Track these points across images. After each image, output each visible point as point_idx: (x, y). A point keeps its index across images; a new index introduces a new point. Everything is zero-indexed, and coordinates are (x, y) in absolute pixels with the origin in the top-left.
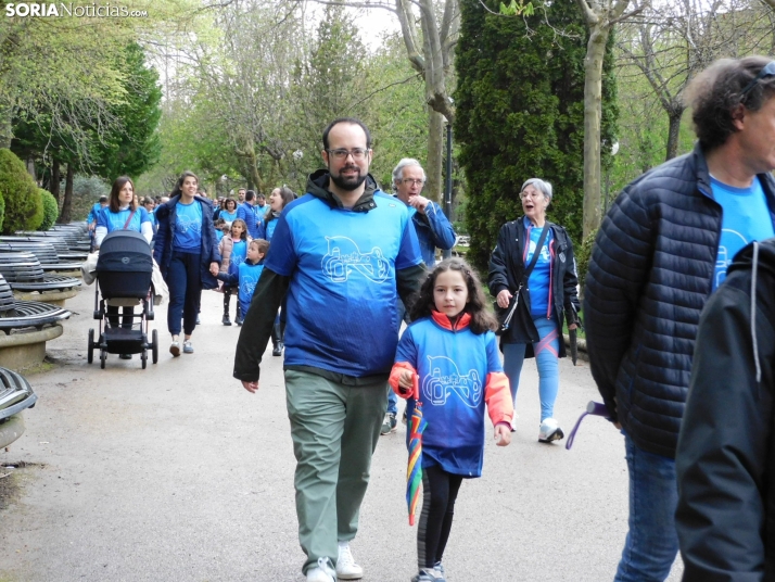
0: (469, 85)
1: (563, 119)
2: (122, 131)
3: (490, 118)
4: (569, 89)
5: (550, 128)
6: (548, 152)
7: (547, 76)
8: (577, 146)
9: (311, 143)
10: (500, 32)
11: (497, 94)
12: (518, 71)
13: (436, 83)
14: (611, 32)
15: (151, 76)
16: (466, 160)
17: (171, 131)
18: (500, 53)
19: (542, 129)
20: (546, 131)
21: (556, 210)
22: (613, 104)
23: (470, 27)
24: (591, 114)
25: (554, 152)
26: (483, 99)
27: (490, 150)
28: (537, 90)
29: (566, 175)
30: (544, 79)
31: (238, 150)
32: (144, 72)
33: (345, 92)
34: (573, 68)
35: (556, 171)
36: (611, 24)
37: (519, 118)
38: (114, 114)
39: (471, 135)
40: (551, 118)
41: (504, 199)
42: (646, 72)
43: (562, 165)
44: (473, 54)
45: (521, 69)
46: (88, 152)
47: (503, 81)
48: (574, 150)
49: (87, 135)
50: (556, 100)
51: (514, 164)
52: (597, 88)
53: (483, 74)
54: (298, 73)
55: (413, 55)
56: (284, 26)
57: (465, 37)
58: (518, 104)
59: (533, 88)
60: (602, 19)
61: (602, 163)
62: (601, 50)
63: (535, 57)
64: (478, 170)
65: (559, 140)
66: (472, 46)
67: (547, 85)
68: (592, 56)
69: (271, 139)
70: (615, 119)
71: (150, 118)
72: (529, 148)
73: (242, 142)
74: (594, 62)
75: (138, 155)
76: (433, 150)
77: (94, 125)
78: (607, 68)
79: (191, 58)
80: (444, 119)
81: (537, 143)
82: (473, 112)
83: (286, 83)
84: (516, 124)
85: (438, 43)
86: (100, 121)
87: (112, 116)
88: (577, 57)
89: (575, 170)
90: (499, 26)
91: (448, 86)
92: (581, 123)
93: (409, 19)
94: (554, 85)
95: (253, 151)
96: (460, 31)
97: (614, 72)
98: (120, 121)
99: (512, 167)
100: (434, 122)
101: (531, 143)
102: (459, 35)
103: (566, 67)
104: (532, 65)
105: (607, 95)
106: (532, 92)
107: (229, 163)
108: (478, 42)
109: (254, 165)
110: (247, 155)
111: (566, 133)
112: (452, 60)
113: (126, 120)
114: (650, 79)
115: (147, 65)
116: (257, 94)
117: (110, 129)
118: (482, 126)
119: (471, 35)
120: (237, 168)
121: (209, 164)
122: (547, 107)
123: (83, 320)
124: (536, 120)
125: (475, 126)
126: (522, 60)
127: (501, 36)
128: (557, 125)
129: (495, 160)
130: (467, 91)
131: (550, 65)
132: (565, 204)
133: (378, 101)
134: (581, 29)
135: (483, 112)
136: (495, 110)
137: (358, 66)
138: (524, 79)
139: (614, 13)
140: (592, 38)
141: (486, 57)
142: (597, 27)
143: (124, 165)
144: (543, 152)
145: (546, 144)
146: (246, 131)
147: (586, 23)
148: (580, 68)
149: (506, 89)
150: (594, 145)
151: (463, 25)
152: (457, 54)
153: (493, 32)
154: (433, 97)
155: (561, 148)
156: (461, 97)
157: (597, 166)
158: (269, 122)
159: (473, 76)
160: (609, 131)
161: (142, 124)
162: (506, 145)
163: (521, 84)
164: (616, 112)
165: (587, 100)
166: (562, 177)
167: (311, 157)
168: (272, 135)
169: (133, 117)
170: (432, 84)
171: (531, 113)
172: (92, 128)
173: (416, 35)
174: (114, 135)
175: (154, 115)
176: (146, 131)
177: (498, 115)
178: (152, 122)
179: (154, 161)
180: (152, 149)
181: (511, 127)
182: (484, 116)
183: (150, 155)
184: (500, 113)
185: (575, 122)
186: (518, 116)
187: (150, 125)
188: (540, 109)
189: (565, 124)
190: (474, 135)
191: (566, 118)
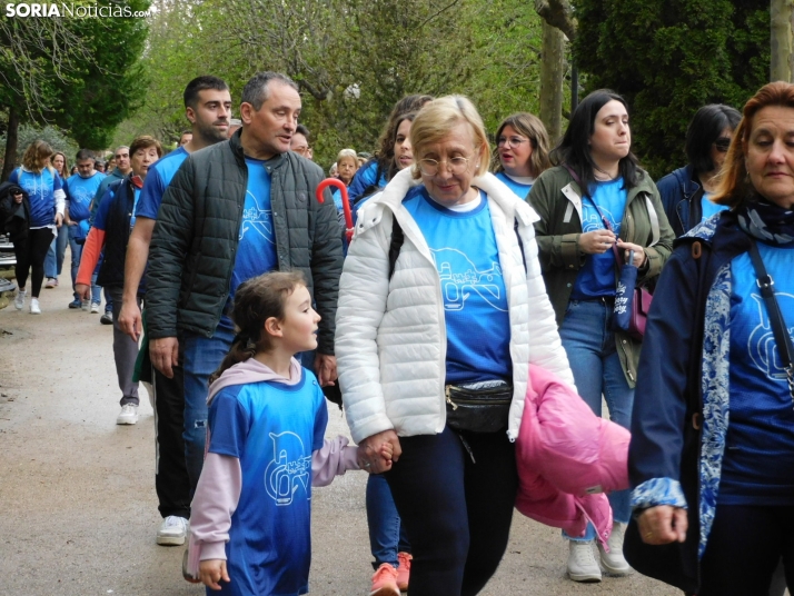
1: (740, 36)
2: (88, 59)
3: (629, 35)
5: (720, 49)
6: (718, 86)
8: (761, 76)
9: (370, 75)
17: (164, 58)
19: (708, 51)
20: (715, 53)
25: (726, 86)
37: (672, 36)
38: (78, 33)
40: (721, 35)
41: (651, 157)
46: (39, 92)
48: (757, 83)
49: (36, 65)
51: (666, 105)
65: (734, 68)
69: (311, 70)
72: (688, 80)
75: (114, 95)
77: (47, 50)
81: (701, 73)
82: (603, 26)
84: (669, 44)
86: (55, 44)
87: (74, 37)
92: (766, 42)
98: (86, 45)
99: (663, 109)
100: (549, 41)
101: (691, 72)
111: (745, 57)
113: (95, 42)
117: (71, 56)
122: (715, 19)
123: (16, 342)
124: (698, 38)
125: (608, 47)
128: (730, 44)
143: (92, 110)
144: (711, 87)
145: (714, 73)
154: (546, 3)
155: (738, 80)
156: (585, 4)
161: (119, 49)
162: (654, 76)
167: (370, 96)
169: (106, 38)
171: (692, 27)
172: (44, 55)
174: (78, 64)
175: (137, 34)
176: (125, 58)
177: (641, 30)
178: (134, 45)
179: (137, 103)
180: (134, 86)
181: (662, 49)
182: (620, 31)
183: (131, 94)
184: (644, 27)
185: (758, 40)
186: (671, 32)
187: (132, 50)
188: (705, 22)
189: (744, 43)
190: (606, 62)
191: (744, 34)
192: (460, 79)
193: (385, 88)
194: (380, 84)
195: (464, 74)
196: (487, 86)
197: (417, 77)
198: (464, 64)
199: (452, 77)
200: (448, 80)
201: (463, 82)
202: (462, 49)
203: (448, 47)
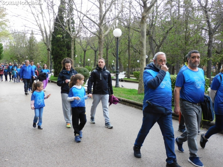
4: (69, 48)
11: (58, 48)
15: (1, 44)
24: (72, 52)
26: (56, 49)
27: (57, 57)
33: (34, 47)
36: (75, 38)
42: (80, 45)
45: (61, 44)
47: (58, 46)
50: (67, 49)
54: (26, 44)
55: (44, 42)
56: (24, 37)
58: (61, 50)
60: (73, 37)
61: (74, 59)
62: (73, 42)
63: (63, 43)
64: (55, 60)
66: (54, 41)
71: (1, 51)
73: (17, 55)
74: (72, 44)
76: (48, 57)
78: (74, 45)
79: (8, 42)
80: (50, 52)
83: (25, 46)
85: (48, 39)
88: (70, 43)
91: (50, 47)
93: (44, 36)
94: (66, 47)
97: (75, 45)
103: (68, 44)
105: (74, 49)
106: (63, 48)
107: (15, 58)
109: (20, 59)
110: (18, 57)
112: (51, 43)
116: (20, 48)
119: (53, 39)
120: (17, 59)
129: (58, 58)
131: (66, 44)
133: (39, 49)
137: (36, 43)
141: (56, 43)
142: (73, 39)
146: (18, 53)
147: (71, 38)
148: (70, 45)
150: (73, 56)
153: (57, 39)
158: (22, 52)
159: (54, 46)
163: (61, 47)
164: (76, 51)
165: (71, 49)
168: (22, 54)
170: (48, 47)
173: (45, 39)
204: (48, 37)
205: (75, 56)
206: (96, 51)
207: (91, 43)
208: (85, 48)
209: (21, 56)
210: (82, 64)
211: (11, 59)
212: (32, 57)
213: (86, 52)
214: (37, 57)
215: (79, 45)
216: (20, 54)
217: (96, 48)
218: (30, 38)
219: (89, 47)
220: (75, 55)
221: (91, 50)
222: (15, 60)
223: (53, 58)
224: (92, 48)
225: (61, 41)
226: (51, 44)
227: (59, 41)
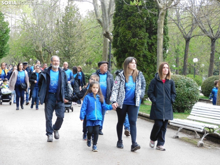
0: (118, 29)
1: (150, 41)
3: (125, 40)
4: (152, 31)
5: (145, 44)
6: (145, 52)
7: (145, 26)
8: (154, 50)
9: (62, 48)
10: (129, 11)
11: (127, 32)
12: (135, 24)
13: (106, 28)
14: (166, 11)
15: (6, 24)
16: (116, 54)
17: (13, 43)
18: (129, 18)
19: (142, 44)
20: (144, 45)
21: (147, 72)
22: (167, 36)
23: (118, 9)
24: (160, 39)
25: (147, 52)
26: (123, 34)
27: (125, 51)
28: (141, 31)
29: (151, 60)
30: (143, 27)
31: (36, 50)
32: (4, 23)
33: (74, 30)
34: (154, 23)
35: (147, 59)
36: (167, 9)
39: (118, 46)
40: (146, 41)
42: (178, 25)
43: (149, 57)
44: (119, 19)
47: (129, 28)
48: (154, 52)
50: (148, 35)
52: (162, 30)
53: (123, 25)
54: (58, 24)
55: (98, 18)
56: (54, 7)
57: (117, 13)
58: (135, 35)
59: (140, 30)
60: (164, 7)
62: (163, 17)
63: (140, 20)
64: (120, 58)
65: (148, 48)
66: (119, 16)
67: (144, 30)
68: (160, 20)
69: (48, 46)
70: (168, 41)
71: (6, 39)
72: (138, 51)
73: (38, 47)
74: (161, 22)
76: (105, 51)
78: (165, 24)
79: (21, 18)
80: (109, 40)
81: (141, 49)
82: (119, 38)
83: (54, 27)
84: (134, 42)
85: (107, 14)
88: (155, 20)
89: (154, 58)
90: (128, 9)
91: (110, 29)
92: (156, 43)
93: (97, 6)
94: (147, 29)
95: (41, 50)
96: (115, 10)
97: (167, 25)
100: (105, 41)
101: (139, 49)
102: (114, 12)
103: (151, 23)
104: (139, 22)
105: (165, 33)
106: (139, 32)
107: (33, 54)
108: (121, 14)
109: (42, 55)
110: (39, 52)
111: (151, 46)
112: (112, 20)
114: (179, 28)
115: (5, 20)
116: (43, 31)
118: (122, 43)
119: (119, 12)
120: (36, 56)
121: (26, 55)
122: (144, 37)
124: (140, 41)
125: (120, 43)
126: (136, 21)
127: (129, 12)
128: (148, 43)
130: (117, 31)
131: (146, 22)
132: (150, 70)
134: (156, 10)
135: (122, 38)
136: (127, 38)
137: (79, 22)
138: (136, 27)
139: (168, 5)
140: (160, 13)
141: (124, 19)
142: (162, 10)
144: (143, 52)
145: (144, 49)
146: (40, 44)
147: (158, 9)
148: (156, 24)
149: (131, 30)
150: (160, 50)
151: (116, 9)
152: (114, 18)
153: (126, 11)
154: (105, 33)
155: (149, 51)
156: (115, 33)
157: (162, 57)
159: (119, 26)
160: (165, 45)
161: (3, 41)
162: (130, 50)
163: (136, 29)
164: (168, 38)
165: (158, 35)
166: (149, 61)
167: (62, 53)
168: (48, 45)
170: (105, 28)
171: (139, 39)
173: (99, 11)
175: (7, 37)
176: (4, 43)
177: (128, 39)
178: (7, 40)
179: (7, 53)
180: (6, 49)
181: (132, 44)
182: (123, 39)
183: (6, 51)
184: (128, 38)
185: (154, 42)
186: (134, 40)
187: (6, 41)
188: (142, 38)
189: (151, 43)
190: (119, 46)
191: (151, 41)
192: (83, 49)
193: (65, 51)
194: (64, 50)
195: (84, 48)
196: (89, 51)
197: (73, 49)
198: (84, 46)
199: (81, 49)
200: (80, 50)
201: (83, 50)
202: (83, 42)
203: (80, 42)
204: (107, 7)
205: (166, 49)
206: (213, 40)
207: (204, 20)
208: (187, 33)
209: (45, 50)
210: (180, 70)
211: (25, 55)
212: (69, 52)
213: (191, 43)
214: (79, 52)
215: (174, 25)
216: (44, 45)
217: (215, 32)
218: (67, 8)
219: (198, 30)
220: (165, 47)
221: (202, 37)
222: (32, 57)
223: (115, 55)
224: (204, 31)
225: (135, 16)
226: (112, 23)
227: (130, 16)
